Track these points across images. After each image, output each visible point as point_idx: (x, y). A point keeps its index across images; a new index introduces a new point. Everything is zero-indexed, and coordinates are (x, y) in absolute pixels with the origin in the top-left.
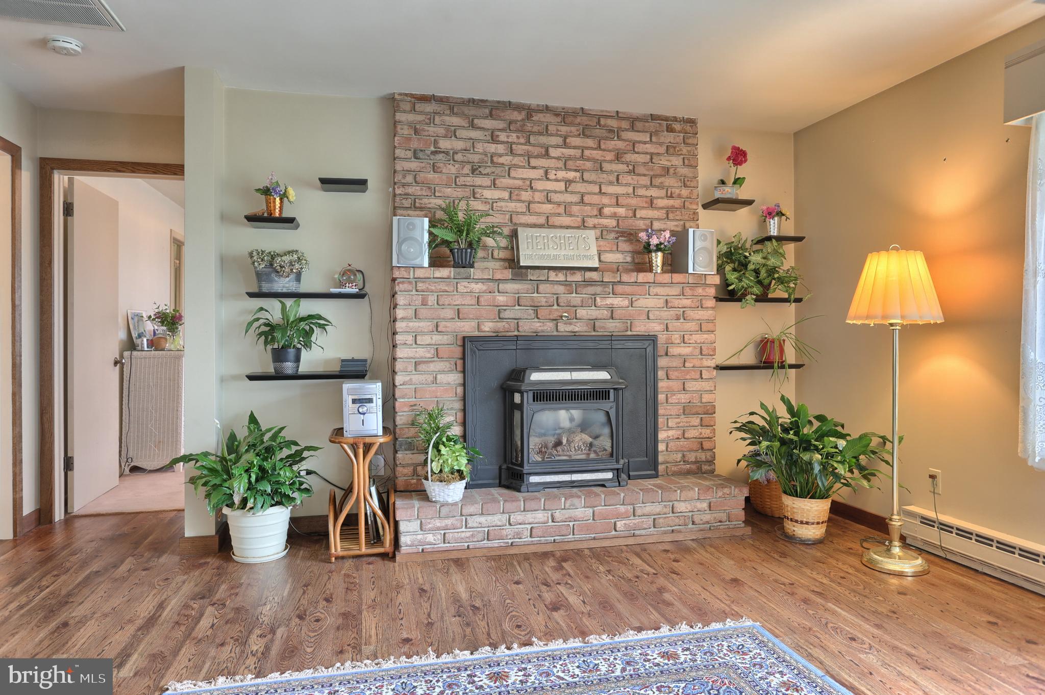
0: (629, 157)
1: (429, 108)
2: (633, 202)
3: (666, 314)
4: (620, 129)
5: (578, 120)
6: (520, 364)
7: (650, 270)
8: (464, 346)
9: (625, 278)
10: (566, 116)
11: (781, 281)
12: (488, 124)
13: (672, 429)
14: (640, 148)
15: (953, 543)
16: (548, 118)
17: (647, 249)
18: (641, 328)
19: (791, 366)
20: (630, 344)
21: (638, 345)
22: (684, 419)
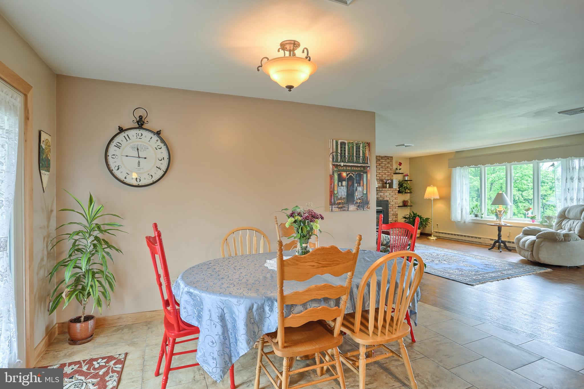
0: (382, 165)
2: (382, 173)
3: (390, 196)
7: (386, 187)
11: (408, 189)
13: (391, 218)
14: (383, 163)
15: (441, 235)
17: (386, 183)
18: (385, 199)
19: (409, 206)
20: (384, 202)
21: (385, 202)
22: (393, 216)
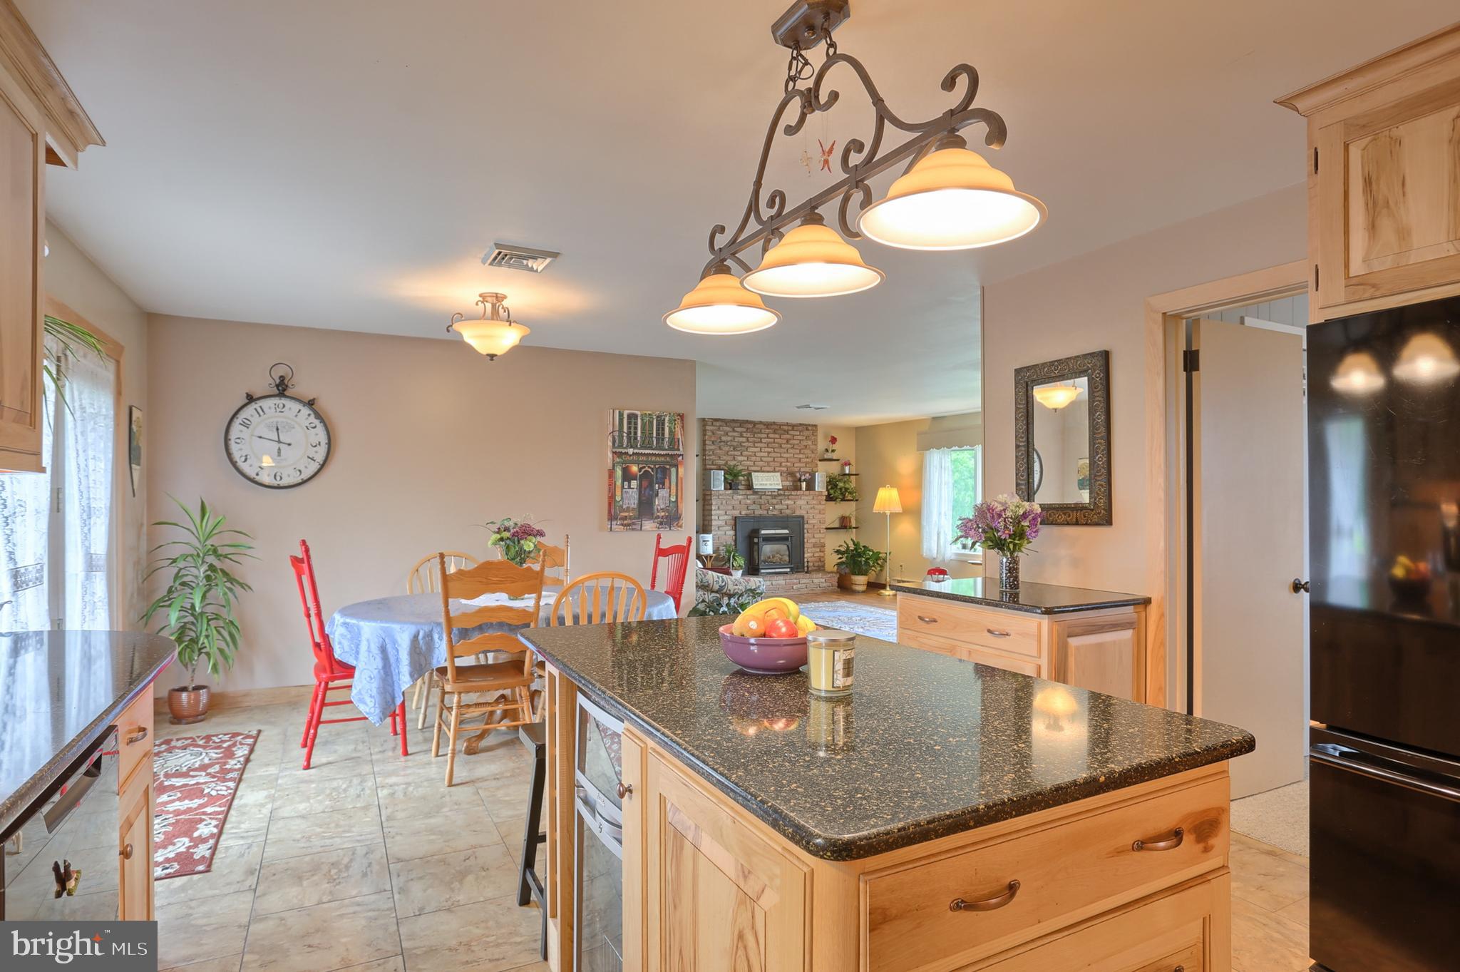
0: (791, 442)
1: (718, 424)
2: (793, 460)
3: (807, 507)
4: (788, 430)
5: (772, 427)
6: (756, 527)
8: (735, 520)
9: (794, 493)
10: (768, 425)
11: (850, 493)
12: (739, 429)
13: (809, 553)
14: (796, 438)
16: (762, 426)
17: (800, 480)
18: (798, 513)
19: (854, 528)
21: (798, 519)
22: (813, 549)
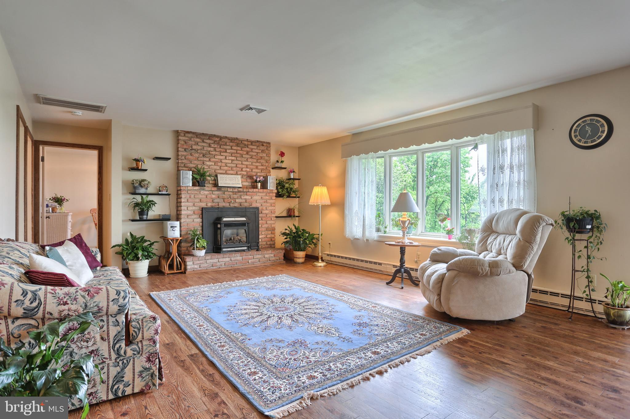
0: (251, 153)
1: (190, 135)
2: (252, 167)
3: (261, 201)
4: (248, 145)
5: (236, 141)
6: (219, 216)
7: (257, 188)
8: (202, 210)
9: (250, 190)
10: (232, 140)
11: (294, 192)
12: (208, 141)
13: (263, 235)
14: (254, 150)
15: (333, 259)
16: (226, 140)
17: (256, 181)
18: (254, 205)
19: (297, 217)
20: (251, 210)
21: (253, 210)
22: (266, 232)
